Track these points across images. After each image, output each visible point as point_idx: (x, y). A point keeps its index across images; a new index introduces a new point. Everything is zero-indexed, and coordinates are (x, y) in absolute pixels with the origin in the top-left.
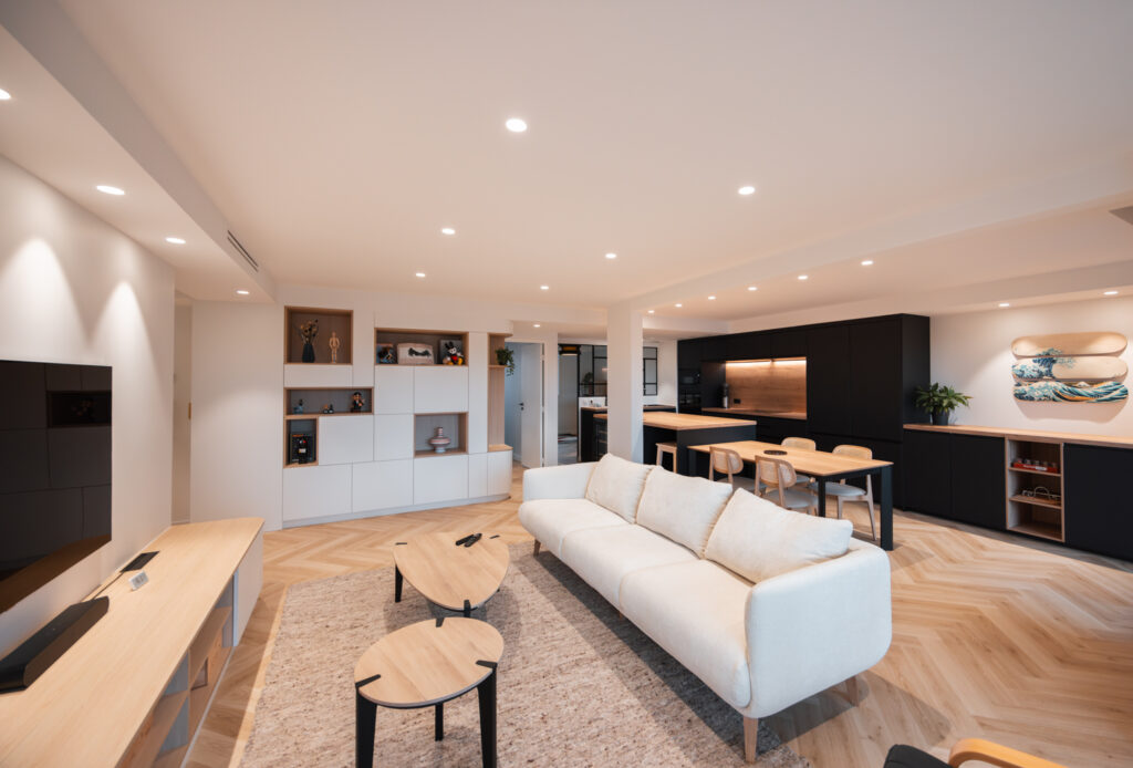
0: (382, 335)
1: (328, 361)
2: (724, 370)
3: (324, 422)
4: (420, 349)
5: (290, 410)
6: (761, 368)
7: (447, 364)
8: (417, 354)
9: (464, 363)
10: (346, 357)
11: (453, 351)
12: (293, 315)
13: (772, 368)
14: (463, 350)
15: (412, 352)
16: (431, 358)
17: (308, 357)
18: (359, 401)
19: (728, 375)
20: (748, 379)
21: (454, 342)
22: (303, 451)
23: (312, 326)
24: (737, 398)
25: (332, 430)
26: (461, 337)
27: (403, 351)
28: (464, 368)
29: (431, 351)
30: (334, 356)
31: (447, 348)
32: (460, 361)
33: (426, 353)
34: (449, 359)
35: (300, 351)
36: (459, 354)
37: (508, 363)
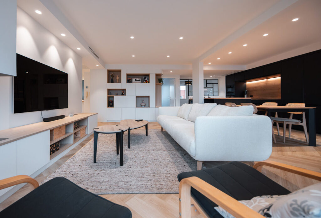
0: (128, 75)
1: (116, 82)
2: (246, 85)
3: (115, 97)
4: (138, 79)
5: (108, 94)
6: (262, 82)
7: (145, 83)
8: (137, 80)
9: (149, 82)
10: (120, 81)
11: (146, 79)
12: (109, 72)
13: (266, 82)
14: (149, 79)
15: (136, 80)
16: (141, 82)
17: (112, 82)
18: (123, 92)
19: (247, 87)
20: (256, 87)
21: (147, 77)
22: (111, 104)
23: (113, 74)
24: (251, 95)
25: (117, 99)
26: (148, 75)
27: (134, 80)
28: (149, 84)
29: (141, 80)
30: (118, 81)
31: (145, 78)
32: (148, 82)
33: (139, 80)
34: (145, 81)
35: (110, 80)
36: (147, 80)
37: (162, 82)
